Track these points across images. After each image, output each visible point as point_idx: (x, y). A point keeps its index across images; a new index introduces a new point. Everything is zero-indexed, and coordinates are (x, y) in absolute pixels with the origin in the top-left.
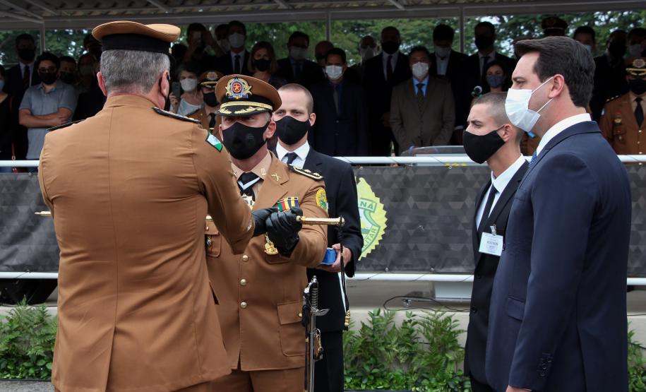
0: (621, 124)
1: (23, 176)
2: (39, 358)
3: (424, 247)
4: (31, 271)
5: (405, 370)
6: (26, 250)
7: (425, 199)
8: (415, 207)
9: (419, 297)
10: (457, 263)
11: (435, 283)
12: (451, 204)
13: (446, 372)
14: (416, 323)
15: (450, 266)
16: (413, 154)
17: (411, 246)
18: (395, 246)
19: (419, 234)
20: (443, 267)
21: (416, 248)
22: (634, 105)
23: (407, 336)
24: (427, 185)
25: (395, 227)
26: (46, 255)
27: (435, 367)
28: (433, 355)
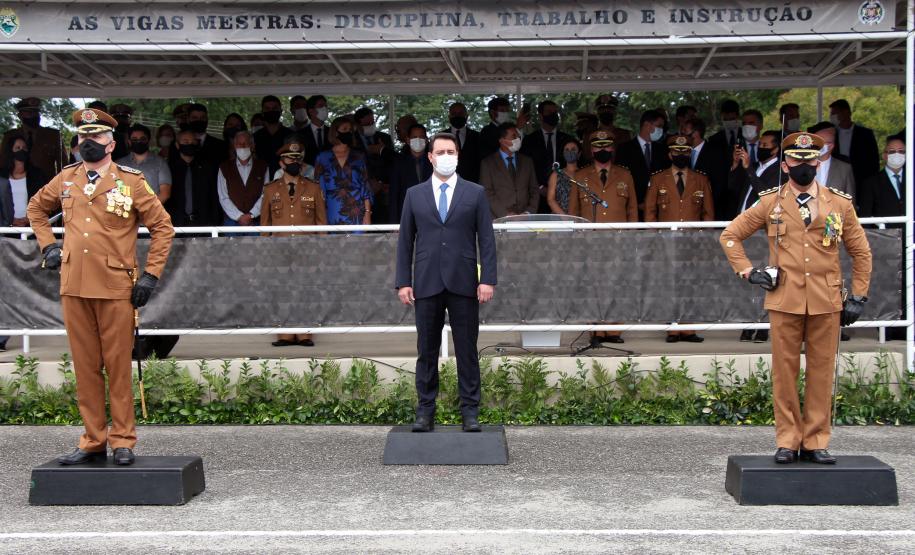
0: (665, 194)
2: (172, 404)
3: (515, 302)
4: (159, 328)
5: (501, 406)
6: (153, 311)
7: (516, 260)
8: (508, 266)
9: (514, 347)
10: (543, 315)
11: (520, 332)
12: (539, 264)
13: (536, 407)
14: (510, 366)
15: (538, 318)
16: (504, 222)
17: (505, 301)
19: (511, 290)
20: (531, 319)
21: (509, 303)
22: (676, 179)
23: (503, 378)
24: (518, 249)
26: (173, 314)
27: (527, 403)
28: (525, 393)
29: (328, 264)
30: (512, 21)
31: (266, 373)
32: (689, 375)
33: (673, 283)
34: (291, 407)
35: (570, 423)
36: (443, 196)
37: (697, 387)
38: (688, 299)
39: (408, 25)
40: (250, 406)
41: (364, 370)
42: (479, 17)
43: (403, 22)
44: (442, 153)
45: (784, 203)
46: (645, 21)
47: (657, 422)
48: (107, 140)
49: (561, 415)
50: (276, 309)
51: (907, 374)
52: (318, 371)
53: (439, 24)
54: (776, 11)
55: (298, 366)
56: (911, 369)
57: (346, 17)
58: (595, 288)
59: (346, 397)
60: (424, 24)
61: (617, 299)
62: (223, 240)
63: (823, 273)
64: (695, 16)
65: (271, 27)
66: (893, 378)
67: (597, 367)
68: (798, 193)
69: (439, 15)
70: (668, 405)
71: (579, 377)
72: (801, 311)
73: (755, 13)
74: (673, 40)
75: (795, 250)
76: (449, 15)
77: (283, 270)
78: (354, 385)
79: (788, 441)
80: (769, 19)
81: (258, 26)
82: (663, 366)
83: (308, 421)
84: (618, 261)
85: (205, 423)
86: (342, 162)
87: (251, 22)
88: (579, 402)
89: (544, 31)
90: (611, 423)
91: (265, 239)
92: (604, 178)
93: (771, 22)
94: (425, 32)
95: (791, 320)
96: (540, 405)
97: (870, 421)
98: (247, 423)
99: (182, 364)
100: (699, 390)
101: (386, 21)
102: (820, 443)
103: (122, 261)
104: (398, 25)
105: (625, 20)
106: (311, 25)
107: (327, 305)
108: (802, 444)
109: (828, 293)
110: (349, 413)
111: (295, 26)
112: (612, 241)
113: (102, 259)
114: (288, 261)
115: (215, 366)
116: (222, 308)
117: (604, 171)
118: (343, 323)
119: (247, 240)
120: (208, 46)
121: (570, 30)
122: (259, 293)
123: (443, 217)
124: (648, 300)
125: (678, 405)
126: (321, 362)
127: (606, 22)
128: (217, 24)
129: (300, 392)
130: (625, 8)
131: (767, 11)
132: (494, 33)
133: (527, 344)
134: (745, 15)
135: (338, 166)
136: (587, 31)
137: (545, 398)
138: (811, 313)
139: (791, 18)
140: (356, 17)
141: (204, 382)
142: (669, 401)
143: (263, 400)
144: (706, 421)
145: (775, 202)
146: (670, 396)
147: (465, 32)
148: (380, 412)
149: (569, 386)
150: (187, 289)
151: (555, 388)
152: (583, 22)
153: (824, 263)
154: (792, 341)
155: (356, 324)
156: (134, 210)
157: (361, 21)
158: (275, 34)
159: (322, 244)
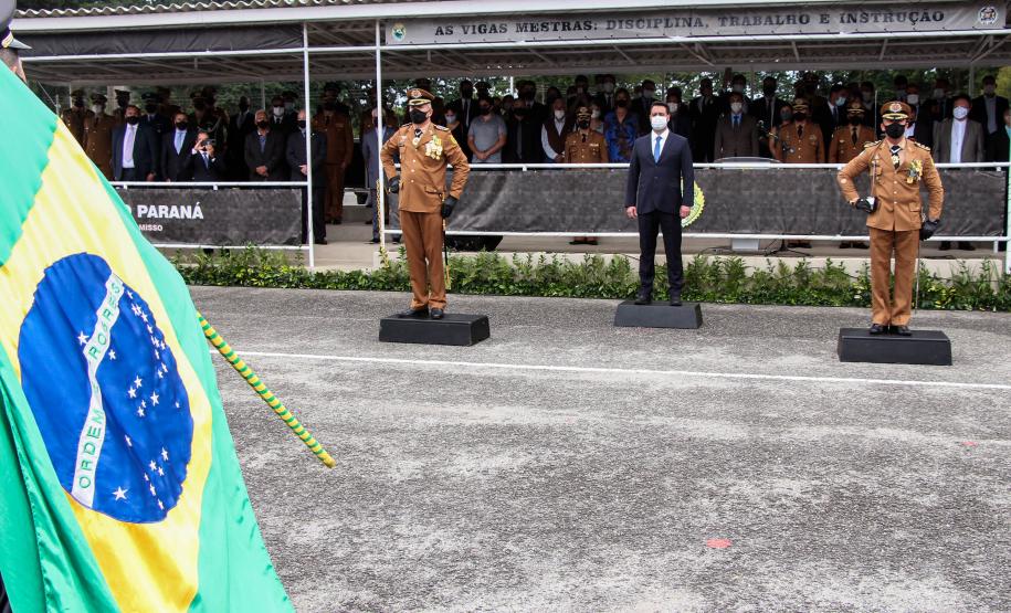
0: (844, 143)
1: (483, 174)
2: (495, 281)
3: (726, 218)
4: (488, 231)
5: (714, 290)
6: (484, 219)
8: (722, 194)
9: (726, 249)
10: (745, 227)
11: (732, 239)
13: (737, 291)
14: (720, 263)
16: (720, 162)
17: (719, 217)
18: (710, 218)
19: (723, 209)
20: (737, 230)
21: (721, 218)
22: (852, 133)
23: (715, 270)
24: (730, 181)
25: (709, 206)
26: (497, 222)
27: (731, 288)
28: (730, 281)
29: (599, 189)
30: (728, 23)
31: (555, 263)
32: (846, 271)
33: (838, 207)
34: (571, 286)
35: (761, 303)
36: (658, 145)
37: (852, 280)
38: (848, 218)
39: (656, 27)
40: (545, 285)
41: (621, 262)
42: (704, 20)
43: (653, 24)
44: (655, 115)
45: (880, 152)
46: (822, 22)
47: (822, 304)
48: (427, 109)
49: (754, 297)
50: (563, 220)
51: (1005, 275)
52: (590, 262)
53: (677, 25)
54: (917, 14)
55: (578, 259)
56: (1008, 272)
57: (614, 22)
58: (782, 209)
59: (608, 280)
60: (667, 26)
61: (798, 217)
62: (530, 173)
63: (907, 202)
64: (858, 18)
65: (564, 29)
66: (994, 278)
67: (781, 265)
68: (891, 145)
69: (677, 19)
70: (830, 292)
71: (767, 271)
72: (890, 228)
73: (902, 16)
74: (842, 35)
75: (887, 186)
76: (684, 19)
77: (569, 193)
78: (613, 272)
79: (879, 319)
80: (912, 20)
81: (555, 29)
82: (828, 265)
83: (583, 296)
84: (799, 191)
85: (515, 294)
86: (621, 120)
87: (551, 27)
88: (767, 288)
89: (751, 30)
90: (789, 303)
91: (557, 172)
92: (800, 132)
93: (914, 22)
94: (667, 31)
95: (884, 235)
96: (740, 290)
97: (975, 308)
98: (542, 295)
99: (501, 255)
100: (854, 283)
101: (641, 24)
102: (902, 321)
103: (435, 188)
104: (649, 26)
105: (808, 21)
106: (590, 27)
107: (597, 217)
108: (890, 320)
109: (909, 216)
110: (610, 291)
111: (580, 29)
112: (795, 176)
113: (422, 187)
114: (572, 188)
115: (523, 257)
116: (529, 218)
117: (800, 127)
118: (608, 230)
119: (545, 173)
120: (522, 43)
121: (769, 29)
122: (553, 209)
123: (657, 159)
124: (820, 219)
125: (837, 293)
126: (592, 255)
127: (794, 23)
128: (529, 29)
129: (577, 276)
130: (809, 13)
131: (911, 14)
132: (715, 31)
133: (736, 247)
134: (895, 18)
135: (618, 122)
136: (780, 29)
137: (744, 285)
138: (897, 230)
139: (928, 20)
140: (621, 22)
141: (515, 267)
142: (831, 290)
143: (553, 280)
144: (856, 304)
145: (876, 152)
146: (831, 285)
147: (696, 31)
148: (630, 291)
149: (760, 277)
150: (505, 205)
151: (751, 279)
152: (778, 23)
153: (908, 195)
154: (885, 250)
155: (617, 231)
156: (444, 154)
157: (624, 25)
158: (567, 34)
159: (595, 176)
